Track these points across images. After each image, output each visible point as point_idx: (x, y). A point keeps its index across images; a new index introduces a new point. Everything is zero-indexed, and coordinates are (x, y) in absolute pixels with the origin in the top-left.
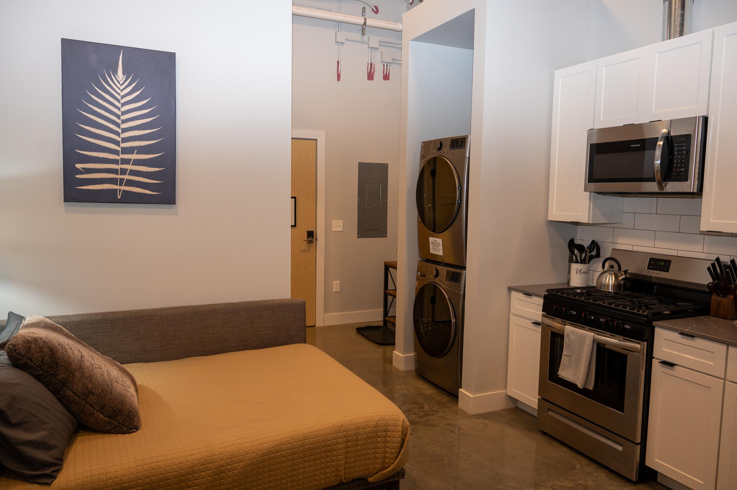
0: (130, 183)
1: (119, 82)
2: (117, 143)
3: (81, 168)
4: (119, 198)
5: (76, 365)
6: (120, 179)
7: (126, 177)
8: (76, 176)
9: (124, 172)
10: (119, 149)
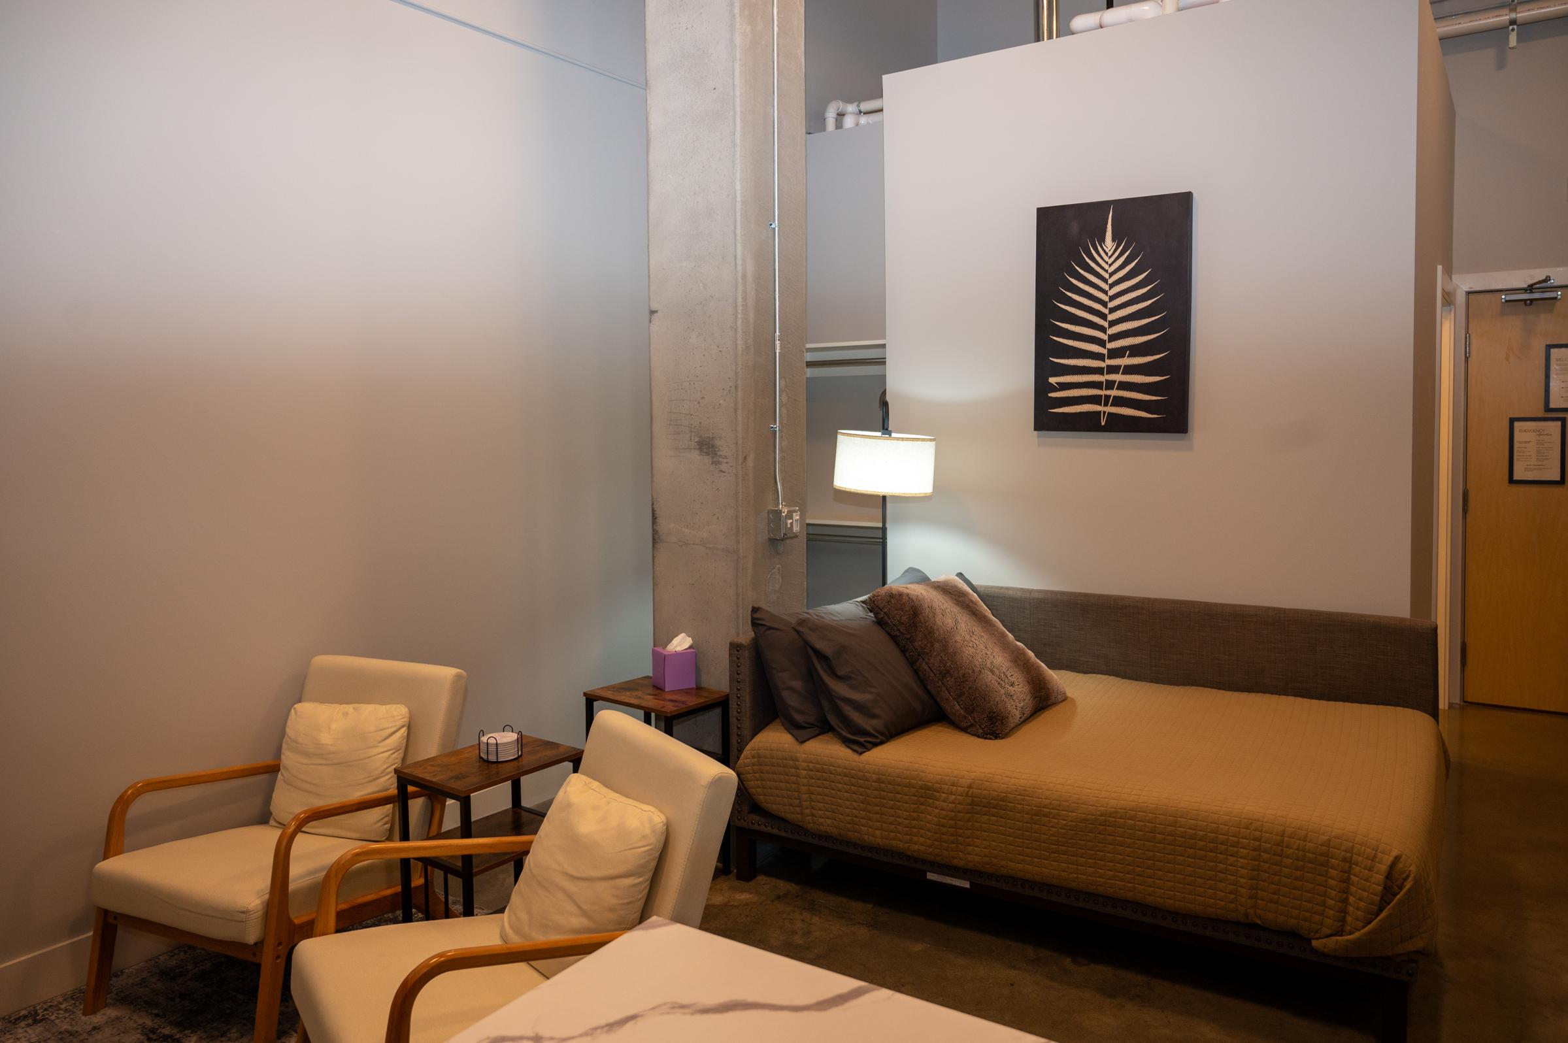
0: (1119, 402)
1: (1107, 254)
2: (1102, 343)
3: (1056, 383)
4: (1103, 424)
5: (939, 635)
6: (1106, 396)
7: (1114, 393)
8: (1050, 395)
9: (1110, 385)
10: (1105, 352)
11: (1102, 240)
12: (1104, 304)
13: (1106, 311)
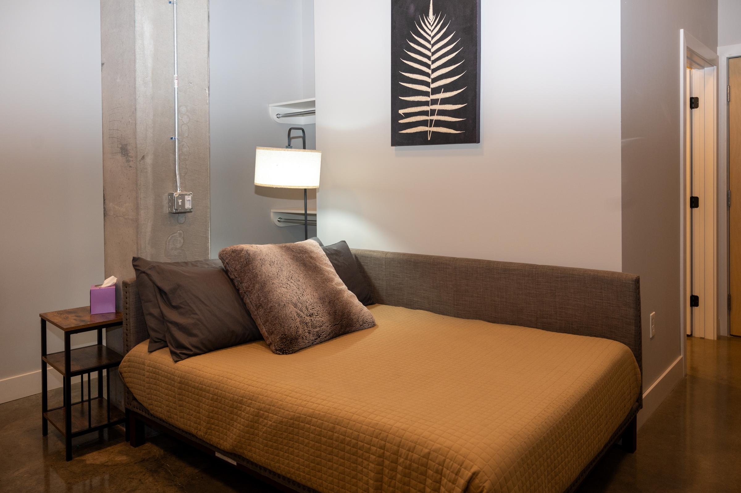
0: (438, 123)
1: (430, 24)
2: (427, 84)
3: (403, 113)
4: (429, 139)
6: (430, 120)
7: (435, 118)
8: (400, 122)
9: (433, 112)
10: (429, 90)
11: (427, 15)
12: (429, 58)
13: (430, 63)
